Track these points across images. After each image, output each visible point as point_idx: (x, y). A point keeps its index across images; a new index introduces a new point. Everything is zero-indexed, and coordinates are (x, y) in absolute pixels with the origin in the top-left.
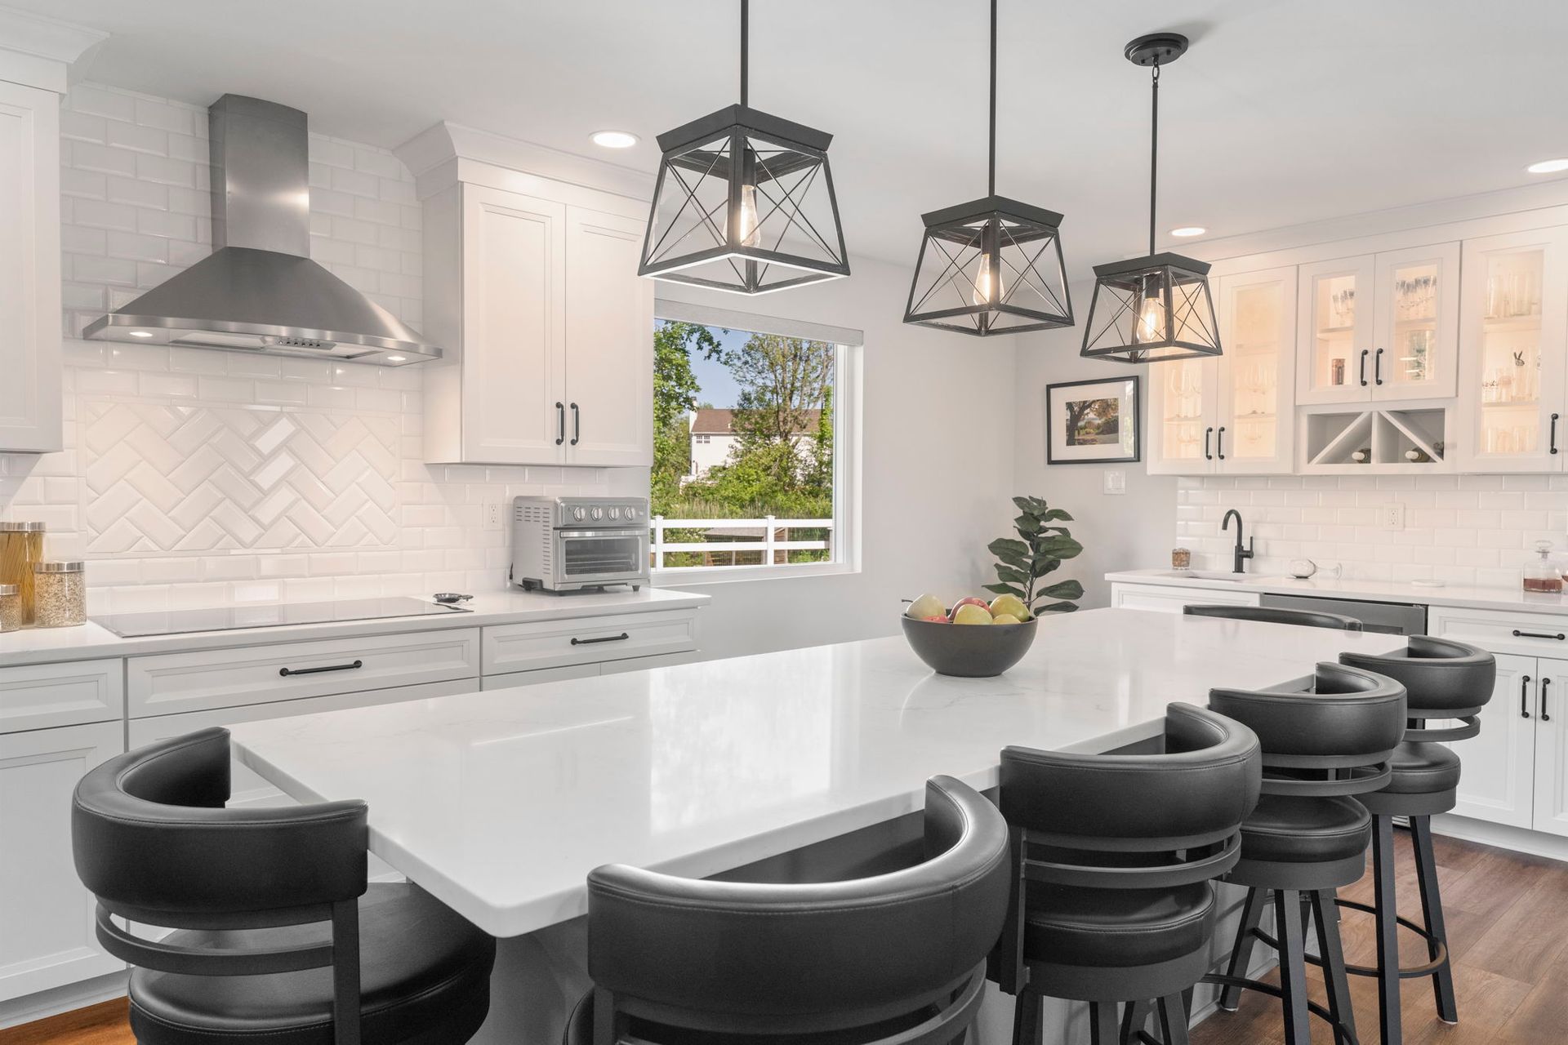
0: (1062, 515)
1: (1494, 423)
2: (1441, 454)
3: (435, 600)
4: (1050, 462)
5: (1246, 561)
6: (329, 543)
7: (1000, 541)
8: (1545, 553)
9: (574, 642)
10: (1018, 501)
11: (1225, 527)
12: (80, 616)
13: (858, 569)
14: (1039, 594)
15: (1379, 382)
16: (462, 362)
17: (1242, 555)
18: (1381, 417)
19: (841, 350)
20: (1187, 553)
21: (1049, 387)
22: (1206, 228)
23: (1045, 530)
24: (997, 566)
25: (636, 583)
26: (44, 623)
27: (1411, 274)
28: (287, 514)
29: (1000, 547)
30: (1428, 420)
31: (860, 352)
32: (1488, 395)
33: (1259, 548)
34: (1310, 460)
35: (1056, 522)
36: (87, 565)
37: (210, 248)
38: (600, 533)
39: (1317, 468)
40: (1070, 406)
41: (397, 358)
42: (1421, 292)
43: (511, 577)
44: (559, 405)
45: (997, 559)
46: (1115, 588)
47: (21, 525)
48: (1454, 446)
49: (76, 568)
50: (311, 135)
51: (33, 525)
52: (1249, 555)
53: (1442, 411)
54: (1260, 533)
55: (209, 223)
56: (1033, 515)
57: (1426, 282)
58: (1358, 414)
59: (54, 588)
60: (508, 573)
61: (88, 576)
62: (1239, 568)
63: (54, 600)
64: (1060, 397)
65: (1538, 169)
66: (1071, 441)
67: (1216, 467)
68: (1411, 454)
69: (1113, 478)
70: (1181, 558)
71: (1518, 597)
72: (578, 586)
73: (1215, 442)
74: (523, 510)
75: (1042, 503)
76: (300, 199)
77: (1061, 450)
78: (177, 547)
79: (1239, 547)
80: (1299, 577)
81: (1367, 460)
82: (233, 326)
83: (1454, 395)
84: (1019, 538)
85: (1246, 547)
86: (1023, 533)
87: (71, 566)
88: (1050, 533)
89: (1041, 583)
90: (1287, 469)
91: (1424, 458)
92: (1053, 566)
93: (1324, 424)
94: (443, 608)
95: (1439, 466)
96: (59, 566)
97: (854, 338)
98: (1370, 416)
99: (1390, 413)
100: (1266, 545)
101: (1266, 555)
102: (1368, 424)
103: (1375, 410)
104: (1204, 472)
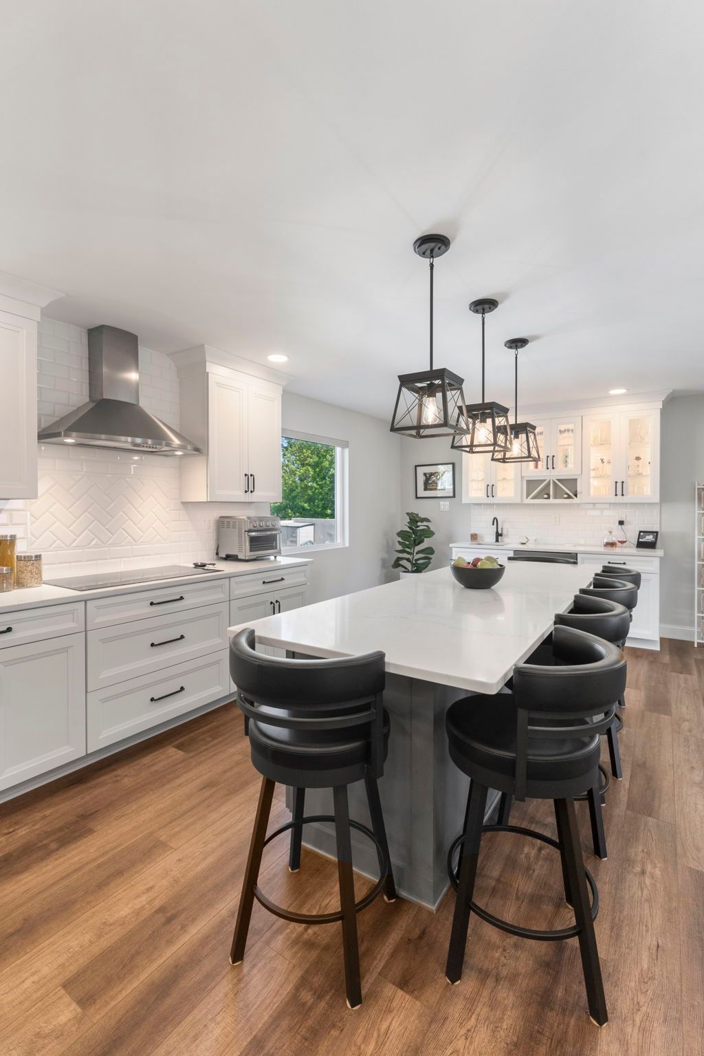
0: (427, 520)
1: (594, 483)
2: (576, 495)
3: (194, 566)
4: (417, 498)
5: (500, 537)
6: (141, 541)
7: (402, 531)
8: (611, 532)
9: (264, 583)
10: (407, 514)
11: (493, 524)
12: (41, 582)
13: (347, 545)
14: (417, 553)
15: (553, 468)
16: (208, 455)
17: (498, 535)
18: (553, 481)
19: (338, 450)
20: (476, 535)
21: (416, 466)
23: (418, 526)
24: (399, 542)
25: (275, 555)
26: (23, 586)
27: (563, 428)
28: (123, 527)
29: (401, 534)
30: (571, 483)
31: (347, 451)
32: (593, 474)
33: (505, 532)
34: (527, 498)
35: (425, 523)
36: (43, 554)
37: (88, 398)
38: (259, 533)
39: (529, 501)
40: (425, 474)
41: (179, 453)
42: (566, 434)
43: (217, 554)
44: (246, 475)
45: (400, 539)
46: (454, 550)
47: (6, 536)
48: (581, 493)
49: (38, 557)
50: (139, 347)
51: (11, 536)
52: (501, 535)
53: (576, 479)
54: (505, 527)
55: (88, 385)
56: (414, 519)
57: (568, 430)
58: (545, 480)
59: (29, 568)
60: (215, 552)
61: (44, 560)
62: (497, 541)
63: (29, 574)
64: (421, 471)
65: (614, 392)
66: (426, 489)
67: (491, 500)
68: (566, 496)
69: (445, 504)
70: (474, 537)
71: (602, 549)
72: (255, 557)
73: (490, 490)
74: (226, 523)
75: (417, 515)
76: (133, 376)
77: (421, 493)
78: (73, 545)
79: (497, 532)
80: (522, 544)
81: (549, 498)
82: (103, 436)
83: (581, 473)
84: (409, 530)
85: (500, 532)
86: (410, 528)
87: (36, 556)
88: (421, 528)
89: (418, 548)
90: (520, 502)
91: (569, 497)
92: (422, 541)
93: (532, 484)
94: (200, 570)
95: (575, 500)
96: (31, 557)
97: (345, 445)
98: (550, 481)
99: (558, 480)
100: (507, 531)
101: (508, 535)
102: (549, 484)
103: (551, 478)
104: (486, 502)
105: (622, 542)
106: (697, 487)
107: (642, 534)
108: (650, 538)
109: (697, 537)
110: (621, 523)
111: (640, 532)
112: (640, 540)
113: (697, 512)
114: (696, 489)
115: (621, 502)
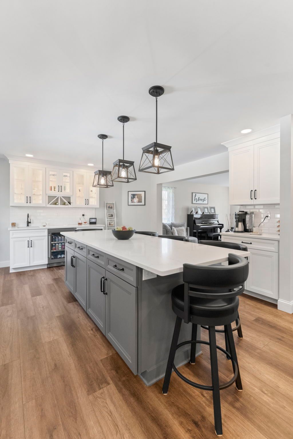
1: (78, 199)
2: (70, 204)
5: (29, 224)
8: (80, 219)
15: (61, 191)
17: (28, 223)
18: (60, 197)
20: (15, 223)
22: (33, 155)
30: (68, 199)
34: (48, 204)
39: (49, 206)
48: (73, 203)
52: (30, 223)
53: (70, 197)
54: (31, 218)
58: (56, 197)
62: (28, 225)
67: (29, 205)
68: (65, 204)
70: (14, 225)
73: (29, 199)
80: (44, 226)
81: (58, 204)
83: (72, 194)
85: (29, 221)
90: (45, 206)
93: (50, 198)
95: (69, 206)
98: (59, 197)
99: (62, 197)
100: (33, 221)
101: (33, 222)
102: (58, 198)
103: (59, 196)
104: (26, 206)
105: (85, 223)
106: (106, 203)
107: (91, 219)
108: (93, 221)
109: (106, 219)
110: (83, 215)
111: (90, 218)
112: (91, 221)
113: (106, 211)
114: (105, 204)
115: (87, 207)
